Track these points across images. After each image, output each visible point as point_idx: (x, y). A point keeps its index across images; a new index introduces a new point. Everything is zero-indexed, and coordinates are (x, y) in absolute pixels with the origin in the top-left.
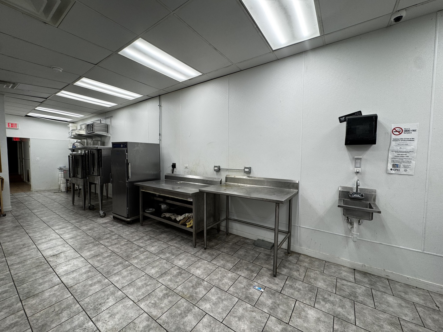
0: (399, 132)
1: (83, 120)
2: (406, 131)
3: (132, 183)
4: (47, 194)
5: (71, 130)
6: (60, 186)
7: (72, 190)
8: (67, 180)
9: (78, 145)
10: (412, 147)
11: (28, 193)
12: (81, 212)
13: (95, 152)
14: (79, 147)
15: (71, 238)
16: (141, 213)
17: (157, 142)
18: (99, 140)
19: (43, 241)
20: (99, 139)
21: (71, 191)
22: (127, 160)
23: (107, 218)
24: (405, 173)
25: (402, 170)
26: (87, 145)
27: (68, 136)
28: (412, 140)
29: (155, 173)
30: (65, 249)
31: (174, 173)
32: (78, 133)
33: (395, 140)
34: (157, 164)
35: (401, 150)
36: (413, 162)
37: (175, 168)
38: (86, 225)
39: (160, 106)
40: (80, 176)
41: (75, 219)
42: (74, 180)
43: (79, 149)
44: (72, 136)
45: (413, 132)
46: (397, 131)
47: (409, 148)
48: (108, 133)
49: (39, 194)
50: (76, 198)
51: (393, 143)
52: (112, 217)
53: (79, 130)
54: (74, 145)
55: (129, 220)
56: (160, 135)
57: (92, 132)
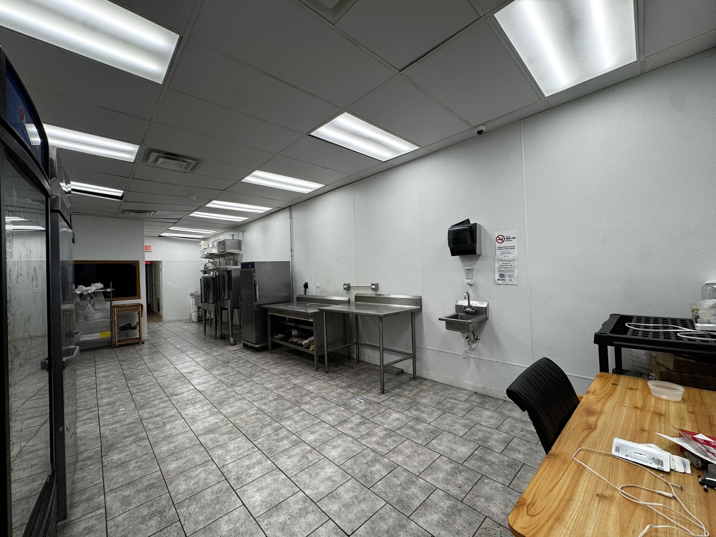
0: (502, 240)
1: (214, 235)
2: (507, 239)
3: (259, 306)
4: (178, 324)
5: (202, 249)
6: (191, 315)
7: (204, 319)
8: (199, 308)
9: (210, 266)
10: (514, 255)
11: (160, 323)
12: (212, 341)
13: (226, 274)
14: (211, 268)
15: (203, 361)
16: (269, 339)
17: (288, 259)
18: (231, 259)
19: (179, 362)
20: (231, 257)
21: (202, 321)
22: (255, 281)
23: (237, 346)
24: (510, 283)
25: (507, 279)
26: (219, 266)
27: (200, 255)
28: (513, 248)
29: (286, 294)
30: (197, 369)
31: (307, 294)
32: (209, 252)
33: (500, 248)
34: (289, 285)
35: (505, 258)
36: (516, 271)
37: (307, 288)
38: (217, 352)
39: (291, 218)
40: (211, 301)
41: (207, 347)
42: (205, 306)
43: (211, 270)
44: (204, 256)
45: (513, 240)
46: (500, 239)
47: (511, 257)
48: (240, 250)
49: (170, 324)
50: (208, 328)
51: (498, 252)
52: (242, 345)
53: (211, 248)
54: (205, 266)
55: (257, 346)
56: (291, 251)
57: (224, 250)
